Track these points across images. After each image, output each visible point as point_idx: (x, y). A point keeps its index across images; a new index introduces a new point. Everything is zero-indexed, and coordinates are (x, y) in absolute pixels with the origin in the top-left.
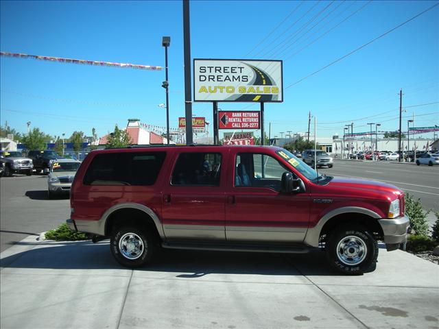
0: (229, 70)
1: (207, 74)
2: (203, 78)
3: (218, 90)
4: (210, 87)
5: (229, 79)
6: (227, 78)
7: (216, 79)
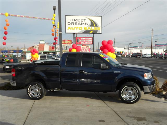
0: (80, 20)
1: (71, 22)
2: (69, 24)
3: (76, 28)
4: (72, 27)
5: (80, 24)
6: (79, 24)
7: (74, 24)
